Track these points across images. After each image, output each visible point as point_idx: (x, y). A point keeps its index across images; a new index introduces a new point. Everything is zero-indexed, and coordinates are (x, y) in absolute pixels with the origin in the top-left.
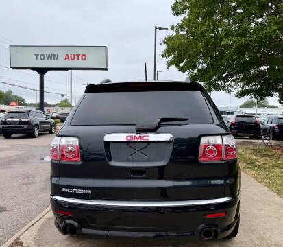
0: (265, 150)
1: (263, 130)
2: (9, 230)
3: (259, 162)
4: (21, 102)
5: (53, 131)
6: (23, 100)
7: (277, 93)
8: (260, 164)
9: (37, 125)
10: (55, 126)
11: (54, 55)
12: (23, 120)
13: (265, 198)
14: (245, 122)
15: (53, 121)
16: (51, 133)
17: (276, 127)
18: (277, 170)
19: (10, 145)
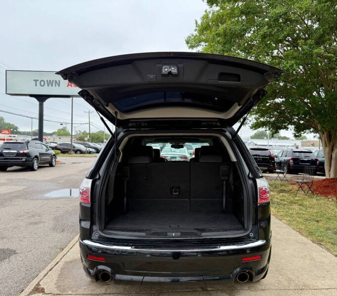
0: (281, 185)
1: (277, 163)
2: (23, 275)
3: (277, 198)
4: (13, 130)
5: (54, 164)
6: (16, 128)
7: (293, 126)
8: (278, 201)
9: (36, 157)
10: (56, 158)
11: (56, 81)
12: (21, 152)
13: (288, 237)
14: (259, 156)
15: (53, 152)
16: (51, 165)
17: (291, 161)
18: (296, 207)
19: (8, 179)
